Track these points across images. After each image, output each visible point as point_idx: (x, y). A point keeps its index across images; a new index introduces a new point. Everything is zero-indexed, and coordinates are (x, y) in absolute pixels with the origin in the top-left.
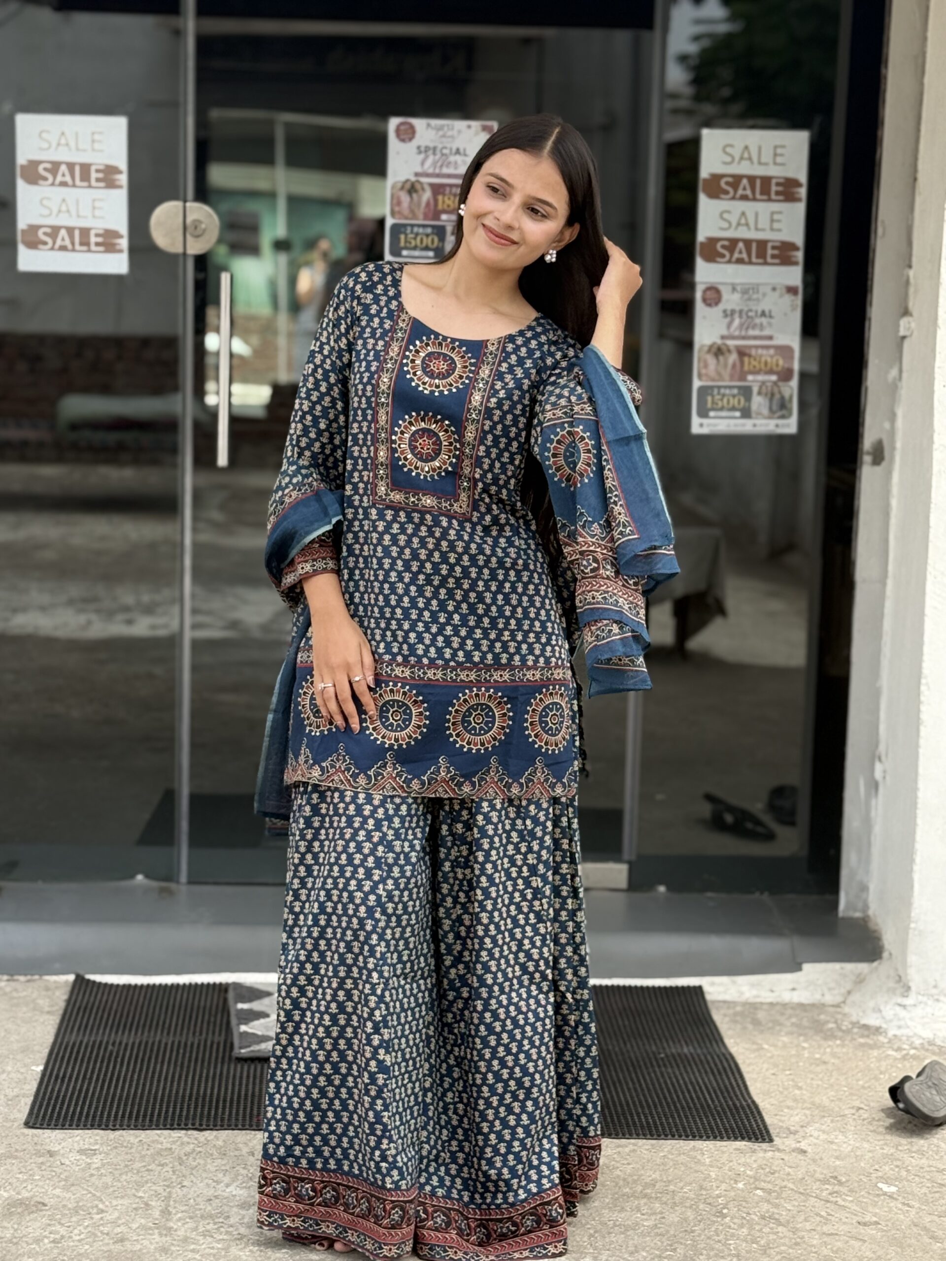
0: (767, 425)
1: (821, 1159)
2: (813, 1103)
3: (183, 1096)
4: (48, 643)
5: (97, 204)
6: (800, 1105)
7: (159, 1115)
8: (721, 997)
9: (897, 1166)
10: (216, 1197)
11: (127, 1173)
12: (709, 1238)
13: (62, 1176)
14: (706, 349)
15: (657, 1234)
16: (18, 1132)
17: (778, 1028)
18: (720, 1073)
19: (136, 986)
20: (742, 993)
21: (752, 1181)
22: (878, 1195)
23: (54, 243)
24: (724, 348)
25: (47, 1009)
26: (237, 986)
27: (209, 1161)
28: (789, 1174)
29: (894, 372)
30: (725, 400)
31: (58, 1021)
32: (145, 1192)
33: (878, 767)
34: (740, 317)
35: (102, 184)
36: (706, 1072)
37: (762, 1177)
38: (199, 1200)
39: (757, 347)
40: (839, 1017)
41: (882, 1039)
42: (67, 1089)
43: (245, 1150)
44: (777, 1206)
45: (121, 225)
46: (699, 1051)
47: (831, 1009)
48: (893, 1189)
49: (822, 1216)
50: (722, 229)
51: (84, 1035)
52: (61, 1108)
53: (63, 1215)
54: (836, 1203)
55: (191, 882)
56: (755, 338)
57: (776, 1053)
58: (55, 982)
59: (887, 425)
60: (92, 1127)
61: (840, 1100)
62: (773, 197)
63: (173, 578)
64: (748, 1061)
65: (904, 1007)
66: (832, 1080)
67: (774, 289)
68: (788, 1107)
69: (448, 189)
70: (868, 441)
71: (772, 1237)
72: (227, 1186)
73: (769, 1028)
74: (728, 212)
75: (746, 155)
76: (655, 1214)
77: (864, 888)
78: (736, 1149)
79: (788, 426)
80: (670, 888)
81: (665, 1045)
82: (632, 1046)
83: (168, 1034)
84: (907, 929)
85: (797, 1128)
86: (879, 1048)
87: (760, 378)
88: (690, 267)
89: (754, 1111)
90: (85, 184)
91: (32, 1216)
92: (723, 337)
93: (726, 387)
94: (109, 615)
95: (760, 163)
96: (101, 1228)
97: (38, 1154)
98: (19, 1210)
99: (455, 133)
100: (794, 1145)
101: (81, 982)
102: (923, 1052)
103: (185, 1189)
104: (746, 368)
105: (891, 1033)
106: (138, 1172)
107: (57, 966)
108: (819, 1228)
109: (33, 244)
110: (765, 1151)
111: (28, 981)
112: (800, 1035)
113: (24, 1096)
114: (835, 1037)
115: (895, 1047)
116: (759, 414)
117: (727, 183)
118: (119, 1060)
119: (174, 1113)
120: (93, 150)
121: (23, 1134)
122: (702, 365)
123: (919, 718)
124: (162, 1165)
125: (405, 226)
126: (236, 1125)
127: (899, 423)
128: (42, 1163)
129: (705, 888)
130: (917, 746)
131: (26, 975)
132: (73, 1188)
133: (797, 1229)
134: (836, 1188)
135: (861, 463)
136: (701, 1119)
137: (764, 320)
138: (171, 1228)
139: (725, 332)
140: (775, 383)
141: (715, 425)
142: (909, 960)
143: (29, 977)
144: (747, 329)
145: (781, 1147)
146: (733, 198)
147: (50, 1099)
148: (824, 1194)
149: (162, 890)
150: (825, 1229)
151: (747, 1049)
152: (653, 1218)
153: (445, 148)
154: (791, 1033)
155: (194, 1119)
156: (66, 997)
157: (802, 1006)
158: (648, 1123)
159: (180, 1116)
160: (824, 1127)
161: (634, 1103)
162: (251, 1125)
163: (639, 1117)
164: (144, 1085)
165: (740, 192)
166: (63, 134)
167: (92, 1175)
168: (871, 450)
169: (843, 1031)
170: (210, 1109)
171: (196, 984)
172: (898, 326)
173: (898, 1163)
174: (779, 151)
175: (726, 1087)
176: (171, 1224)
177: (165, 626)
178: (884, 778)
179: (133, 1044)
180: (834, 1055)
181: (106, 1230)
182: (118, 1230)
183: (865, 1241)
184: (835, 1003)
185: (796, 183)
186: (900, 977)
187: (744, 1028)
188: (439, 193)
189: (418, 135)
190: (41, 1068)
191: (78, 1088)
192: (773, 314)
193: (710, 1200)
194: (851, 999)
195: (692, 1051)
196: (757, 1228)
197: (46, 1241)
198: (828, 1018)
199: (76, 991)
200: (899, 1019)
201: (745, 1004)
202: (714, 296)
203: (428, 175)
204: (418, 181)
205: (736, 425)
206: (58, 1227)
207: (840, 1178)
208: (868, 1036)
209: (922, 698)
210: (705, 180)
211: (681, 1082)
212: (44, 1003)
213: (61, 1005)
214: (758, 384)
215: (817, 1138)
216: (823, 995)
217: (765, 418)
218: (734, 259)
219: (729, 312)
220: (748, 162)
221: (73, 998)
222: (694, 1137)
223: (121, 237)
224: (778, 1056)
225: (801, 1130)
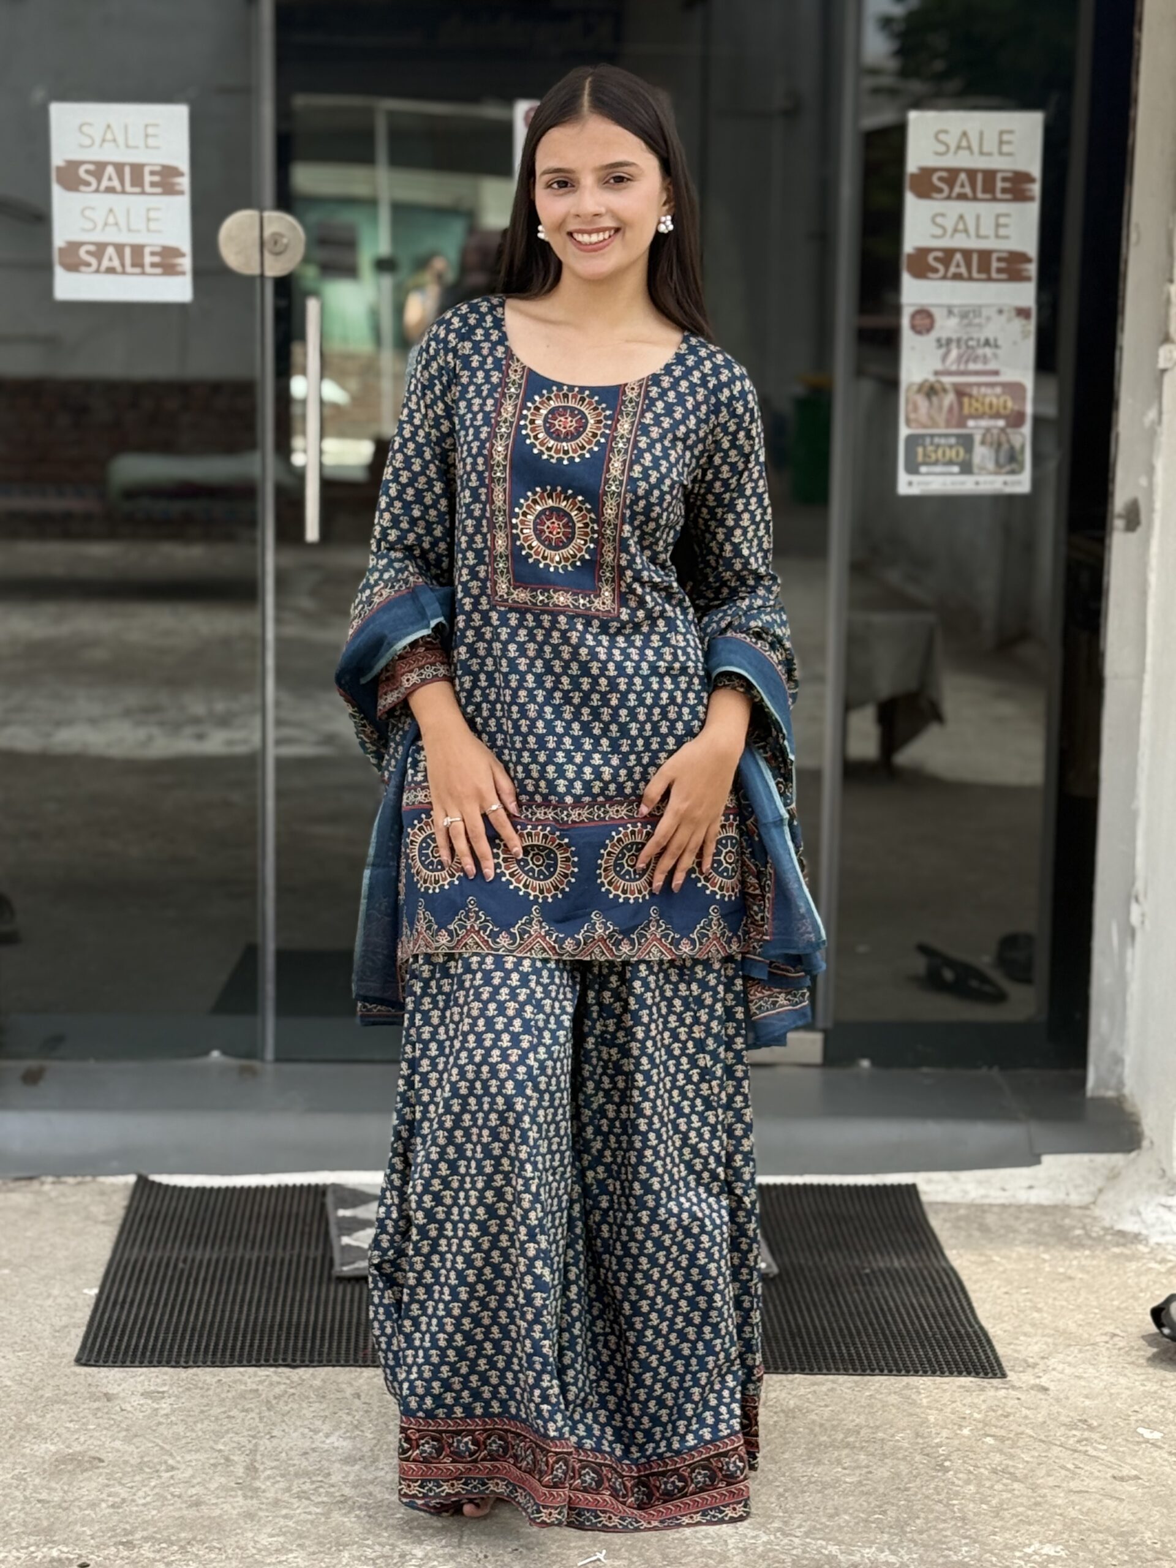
0: (992, 483)
1: (1067, 1398)
2: (1056, 1329)
3: (272, 1327)
4: (100, 764)
5: (152, 214)
6: (1040, 1331)
7: (242, 1348)
8: (940, 1198)
9: (1162, 1407)
10: (314, 1450)
11: (202, 1420)
12: (927, 1497)
13: (123, 1425)
14: (915, 388)
15: (863, 1493)
16: (68, 1371)
17: (1011, 1235)
18: (939, 1293)
19: (212, 1188)
20: (965, 1192)
21: (980, 1425)
22: (1139, 1443)
23: (99, 264)
24: (937, 386)
25: (102, 1218)
26: (337, 1188)
27: (304, 1405)
28: (1026, 1417)
29: (1152, 414)
30: (940, 452)
31: (116, 1233)
32: (225, 1444)
33: (1135, 909)
34: (959, 347)
35: (158, 190)
36: (922, 1291)
37: (994, 1421)
38: (293, 1453)
39: (979, 385)
40: (1088, 1220)
41: (1142, 1248)
42: (128, 1317)
43: (349, 1391)
44: (1012, 1457)
45: (183, 240)
46: (913, 1265)
47: (1078, 1212)
48: (1157, 1435)
49: (1068, 1470)
50: (934, 237)
51: (148, 1250)
52: (121, 1340)
53: (125, 1474)
54: (1085, 1453)
55: (278, 1060)
56: (977, 373)
57: (1009, 1267)
58: (112, 1185)
59: (1143, 481)
60: (160, 1364)
61: (1090, 1324)
62: (999, 195)
63: (253, 682)
64: (974, 1278)
65: (1169, 1208)
66: (1080, 1300)
67: (1000, 312)
68: (1025, 1334)
70: (1120, 500)
71: (1005, 1495)
72: (327, 1436)
73: (1001, 1236)
74: (943, 215)
75: (964, 143)
76: (859, 1467)
77: (1118, 1061)
78: (960, 1387)
79: (1019, 483)
80: (874, 1063)
81: (871, 1257)
82: (829, 1260)
83: (253, 1248)
85: (1037, 1360)
86: (1139, 1259)
87: (984, 423)
88: (895, 284)
89: (982, 1339)
90: (138, 190)
91: (86, 1475)
92: (936, 373)
93: (940, 436)
94: (175, 728)
95: (981, 153)
96: (172, 1489)
97: (93, 1398)
98: (70, 1467)
100: (1033, 1381)
101: (143, 1184)
103: (275, 1441)
104: (966, 411)
105: (1153, 1241)
106: (217, 1419)
107: (115, 1164)
108: (1065, 1485)
109: (73, 267)
110: (997, 1389)
111: (79, 1183)
112: (1039, 1244)
113: (75, 1326)
114: (1081, 1246)
115: (1159, 1258)
116: (983, 469)
117: (941, 179)
118: (192, 1281)
119: (260, 1347)
120: (147, 147)
121: (75, 1374)
122: (910, 407)
124: (247, 1411)
126: (338, 1361)
127: (1159, 477)
128: (98, 1409)
129: (916, 1064)
131: (75, 1176)
132: (135, 1440)
133: (1038, 1486)
134: (1086, 1434)
135: (1112, 529)
136: (916, 1350)
137: (988, 351)
138: (257, 1489)
139: (939, 366)
140: (1003, 430)
141: (927, 483)
142: (1174, 1149)
143: (79, 1179)
144: (967, 362)
145: (1018, 1384)
146: (949, 198)
147: (107, 1329)
148: (1071, 1441)
149: (243, 1070)
150: (1073, 1485)
151: (973, 1262)
152: (858, 1472)
154: (1026, 1242)
155: (286, 1352)
156: (125, 1204)
157: (1042, 1209)
158: (850, 1355)
159: (268, 1349)
160: (1069, 1359)
161: (832, 1330)
162: (356, 1361)
163: (839, 1347)
164: (223, 1311)
165: (957, 190)
166: (109, 126)
167: (160, 1424)
168: (1123, 512)
169: (1093, 1239)
170: (305, 1340)
171: (287, 1187)
172: (1157, 356)
173: (1163, 1403)
174: (1006, 137)
175: (946, 1309)
176: (257, 1484)
177: (245, 742)
178: (1143, 922)
179: (209, 1260)
180: (1082, 1269)
181: (177, 1491)
182: (193, 1491)
183: (1122, 1500)
184: (1082, 1204)
185: (1027, 178)
186: (1164, 1171)
187: (970, 1236)
190: (95, 1291)
191: (142, 1315)
192: (1000, 343)
193: (928, 1450)
194: (1102, 1199)
195: (904, 1264)
196: (988, 1484)
197: (104, 1505)
198: (1074, 1223)
199: (138, 1196)
200: (1163, 1223)
201: (971, 1206)
202: (925, 320)
205: (953, 483)
206: (118, 1489)
207: (1090, 1421)
208: (1124, 1245)
210: (913, 176)
211: (892, 1304)
212: (98, 1210)
213: (120, 1213)
214: (981, 431)
215: (1062, 1372)
216: (1068, 1194)
217: (990, 473)
218: (950, 274)
219: (944, 342)
220: (967, 152)
221: (135, 1204)
222: (908, 1372)
223: (183, 255)
224: (1013, 1270)
225: (1041, 1362)
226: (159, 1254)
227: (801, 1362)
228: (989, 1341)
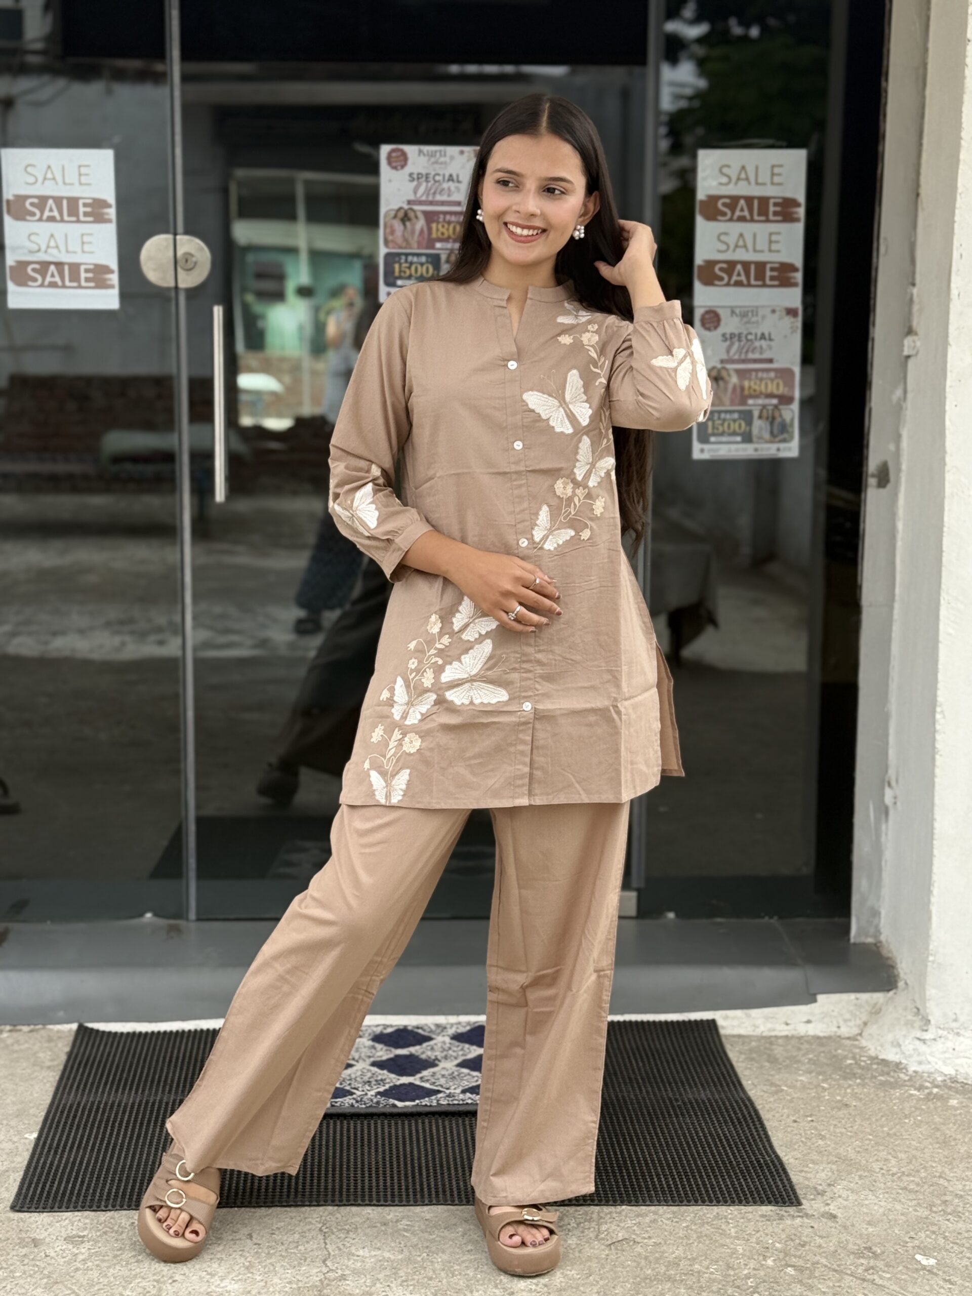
0: (768, 449)
1: (853, 1225)
2: (838, 1156)
4: (83, 665)
5: (86, 239)
6: (825, 1158)
8: (736, 1032)
9: (934, 1232)
11: (115, 1265)
13: (46, 1272)
16: (3, 1216)
17: (795, 1066)
18: (740, 1123)
19: (140, 1033)
20: (756, 1026)
21: (781, 1255)
22: (917, 1270)
23: (44, 280)
24: (724, 374)
25: (48, 1064)
28: (820, 1246)
29: (899, 393)
30: (726, 425)
31: (57, 1078)
32: (132, 1290)
33: (888, 795)
34: (740, 340)
35: (91, 219)
36: (726, 1122)
37: (793, 1251)
39: (757, 370)
40: (857, 1051)
41: (902, 1075)
42: (60, 1162)
43: (243, 1232)
44: (810, 1288)
45: (111, 259)
46: (717, 1095)
47: (848, 1042)
48: (932, 1262)
50: (719, 251)
51: (83, 1095)
52: (51, 1186)
54: (873, 1282)
55: (199, 919)
56: (755, 361)
57: (796, 1096)
58: (58, 1031)
59: (892, 447)
60: (83, 1208)
61: (867, 1150)
62: (771, 217)
64: (767, 1107)
65: (924, 1041)
66: (855, 1128)
67: (773, 311)
68: (813, 1162)
69: (442, 216)
70: (873, 463)
73: (787, 1067)
74: (726, 234)
75: (743, 176)
77: (875, 913)
78: (762, 1216)
79: (790, 449)
80: (678, 916)
81: (682, 1089)
82: (647, 1092)
83: (170, 1091)
84: (924, 962)
85: (824, 1187)
86: (900, 1086)
87: (760, 401)
88: (688, 290)
89: (778, 1168)
90: (74, 219)
92: (722, 361)
93: (726, 412)
94: (142, 636)
95: (757, 183)
97: (22, 1243)
99: (447, 159)
100: (823, 1209)
101: (83, 1033)
102: (946, 1091)
103: (176, 1285)
104: (746, 391)
105: (912, 1068)
106: (127, 1264)
107: (61, 1014)
109: (23, 279)
110: (794, 1217)
111: (31, 1031)
112: (819, 1073)
113: (15, 1170)
114: (854, 1076)
115: (917, 1086)
116: (760, 438)
117: (724, 205)
118: (117, 1125)
120: (81, 184)
121: (10, 1220)
123: (934, 747)
125: (399, 255)
127: (905, 444)
128: (25, 1255)
129: (713, 913)
130: (933, 775)
131: (29, 1025)
134: (872, 1262)
135: (866, 486)
136: (724, 1180)
137: (764, 343)
139: (725, 357)
140: (776, 407)
141: (717, 450)
142: (928, 993)
143: (32, 1027)
144: (747, 352)
145: (810, 1212)
146: (731, 220)
147: (41, 1174)
148: (860, 1271)
149: (171, 928)
151: (765, 1091)
153: (438, 174)
154: (810, 1072)
156: (67, 1049)
157: (818, 1040)
158: (669, 1186)
160: (852, 1185)
161: (653, 1161)
164: (141, 1154)
165: (738, 213)
166: (49, 167)
167: (77, 1269)
168: (875, 472)
169: (862, 1068)
171: (202, 1031)
172: (903, 346)
173: (935, 1228)
174: (776, 170)
175: (746, 1137)
178: (895, 803)
179: (133, 1103)
180: (855, 1096)
184: (851, 1035)
185: (794, 203)
186: (918, 1009)
187: (762, 1067)
188: (433, 221)
189: (410, 162)
190: (35, 1135)
191: (72, 1159)
192: (772, 337)
193: (739, 1282)
194: (867, 1032)
195: (710, 1096)
198: (846, 1053)
199: (78, 1042)
200: (919, 1054)
201: (761, 1038)
202: (712, 319)
203: (420, 203)
204: (411, 209)
205: (737, 450)
207: (874, 1249)
208: (888, 1074)
209: (938, 727)
210: (702, 202)
211: (701, 1134)
212: (45, 1056)
213: (64, 1058)
214: (760, 408)
215: (846, 1200)
216: (839, 1027)
217: (767, 442)
218: (732, 282)
219: (728, 336)
220: (745, 183)
221: (75, 1051)
222: (718, 1202)
223: (112, 272)
224: (798, 1098)
225: (828, 1190)
226: (91, 1099)
227: (628, 1195)
228: (784, 1170)
